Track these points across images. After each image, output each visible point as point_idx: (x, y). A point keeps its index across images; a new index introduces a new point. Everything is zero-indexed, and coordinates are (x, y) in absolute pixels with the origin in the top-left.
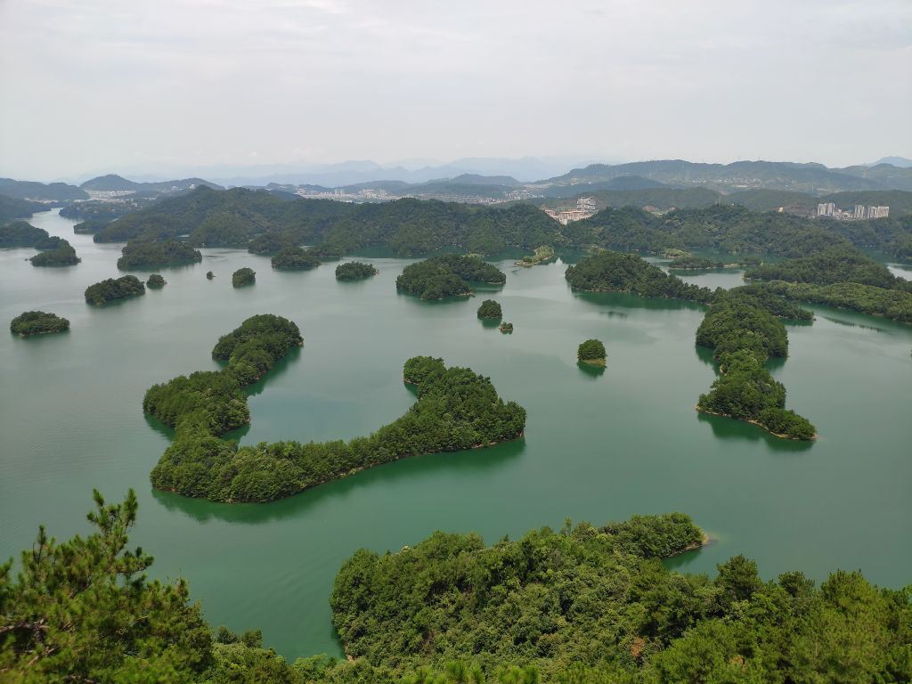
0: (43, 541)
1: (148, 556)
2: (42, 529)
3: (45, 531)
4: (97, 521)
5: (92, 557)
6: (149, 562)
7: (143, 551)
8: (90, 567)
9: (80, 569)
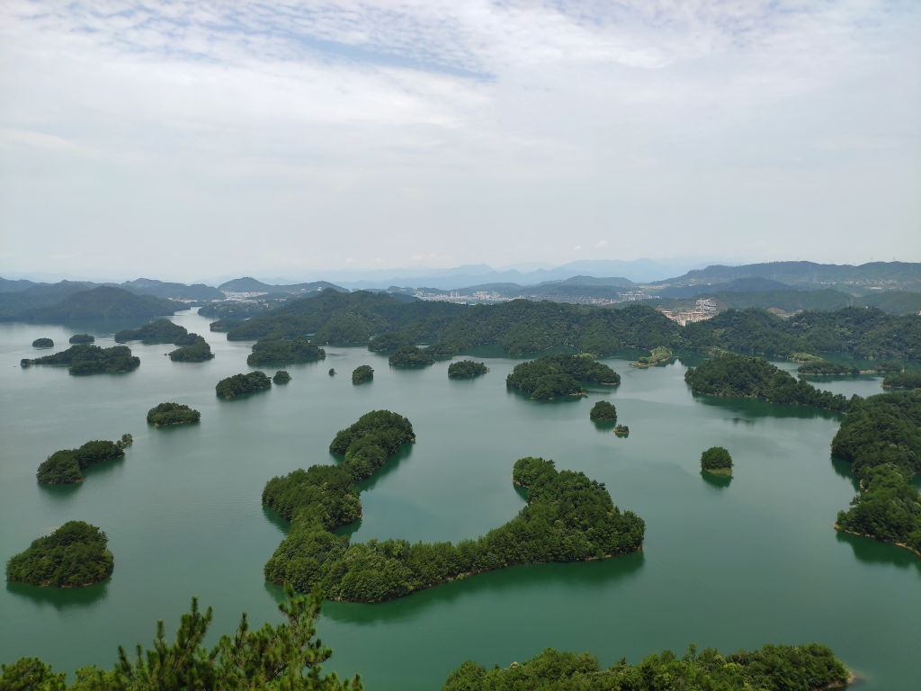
0: (244, 628)
1: (328, 648)
2: (244, 616)
3: (247, 618)
4: (286, 611)
5: (284, 646)
6: (328, 655)
7: (322, 643)
8: (282, 655)
9: (274, 656)
